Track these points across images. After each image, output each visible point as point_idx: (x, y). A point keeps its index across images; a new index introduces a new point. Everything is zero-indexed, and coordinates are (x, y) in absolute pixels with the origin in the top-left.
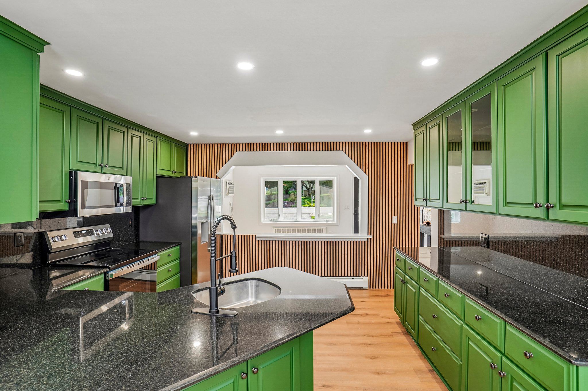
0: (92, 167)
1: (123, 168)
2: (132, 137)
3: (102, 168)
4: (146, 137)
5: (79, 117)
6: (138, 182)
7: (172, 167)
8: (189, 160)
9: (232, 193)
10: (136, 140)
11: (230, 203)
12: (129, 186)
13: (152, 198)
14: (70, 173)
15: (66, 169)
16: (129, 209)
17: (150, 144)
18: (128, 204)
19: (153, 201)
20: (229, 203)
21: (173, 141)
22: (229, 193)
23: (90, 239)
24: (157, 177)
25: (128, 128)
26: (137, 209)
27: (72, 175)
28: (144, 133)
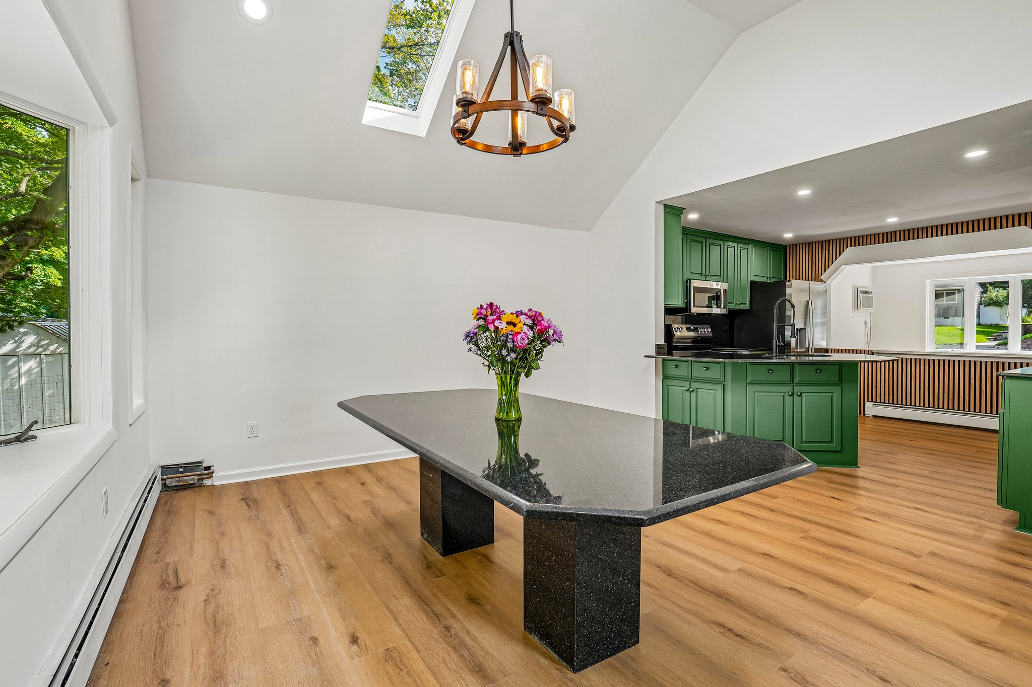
0: (698, 276)
1: (720, 276)
2: (727, 248)
3: (705, 277)
4: (740, 245)
5: (692, 241)
6: (733, 287)
7: (767, 273)
8: (788, 263)
9: (870, 306)
10: (731, 250)
11: (866, 322)
12: (725, 291)
13: (745, 304)
14: (687, 282)
15: (685, 279)
16: (724, 311)
17: (744, 252)
18: (725, 307)
19: (747, 307)
20: (864, 323)
21: (768, 245)
22: (861, 305)
23: (692, 334)
24: (751, 283)
25: (724, 241)
26: (731, 312)
27: (688, 282)
28: (737, 243)
